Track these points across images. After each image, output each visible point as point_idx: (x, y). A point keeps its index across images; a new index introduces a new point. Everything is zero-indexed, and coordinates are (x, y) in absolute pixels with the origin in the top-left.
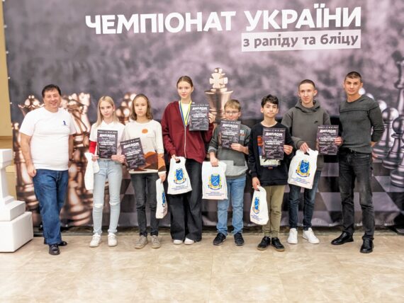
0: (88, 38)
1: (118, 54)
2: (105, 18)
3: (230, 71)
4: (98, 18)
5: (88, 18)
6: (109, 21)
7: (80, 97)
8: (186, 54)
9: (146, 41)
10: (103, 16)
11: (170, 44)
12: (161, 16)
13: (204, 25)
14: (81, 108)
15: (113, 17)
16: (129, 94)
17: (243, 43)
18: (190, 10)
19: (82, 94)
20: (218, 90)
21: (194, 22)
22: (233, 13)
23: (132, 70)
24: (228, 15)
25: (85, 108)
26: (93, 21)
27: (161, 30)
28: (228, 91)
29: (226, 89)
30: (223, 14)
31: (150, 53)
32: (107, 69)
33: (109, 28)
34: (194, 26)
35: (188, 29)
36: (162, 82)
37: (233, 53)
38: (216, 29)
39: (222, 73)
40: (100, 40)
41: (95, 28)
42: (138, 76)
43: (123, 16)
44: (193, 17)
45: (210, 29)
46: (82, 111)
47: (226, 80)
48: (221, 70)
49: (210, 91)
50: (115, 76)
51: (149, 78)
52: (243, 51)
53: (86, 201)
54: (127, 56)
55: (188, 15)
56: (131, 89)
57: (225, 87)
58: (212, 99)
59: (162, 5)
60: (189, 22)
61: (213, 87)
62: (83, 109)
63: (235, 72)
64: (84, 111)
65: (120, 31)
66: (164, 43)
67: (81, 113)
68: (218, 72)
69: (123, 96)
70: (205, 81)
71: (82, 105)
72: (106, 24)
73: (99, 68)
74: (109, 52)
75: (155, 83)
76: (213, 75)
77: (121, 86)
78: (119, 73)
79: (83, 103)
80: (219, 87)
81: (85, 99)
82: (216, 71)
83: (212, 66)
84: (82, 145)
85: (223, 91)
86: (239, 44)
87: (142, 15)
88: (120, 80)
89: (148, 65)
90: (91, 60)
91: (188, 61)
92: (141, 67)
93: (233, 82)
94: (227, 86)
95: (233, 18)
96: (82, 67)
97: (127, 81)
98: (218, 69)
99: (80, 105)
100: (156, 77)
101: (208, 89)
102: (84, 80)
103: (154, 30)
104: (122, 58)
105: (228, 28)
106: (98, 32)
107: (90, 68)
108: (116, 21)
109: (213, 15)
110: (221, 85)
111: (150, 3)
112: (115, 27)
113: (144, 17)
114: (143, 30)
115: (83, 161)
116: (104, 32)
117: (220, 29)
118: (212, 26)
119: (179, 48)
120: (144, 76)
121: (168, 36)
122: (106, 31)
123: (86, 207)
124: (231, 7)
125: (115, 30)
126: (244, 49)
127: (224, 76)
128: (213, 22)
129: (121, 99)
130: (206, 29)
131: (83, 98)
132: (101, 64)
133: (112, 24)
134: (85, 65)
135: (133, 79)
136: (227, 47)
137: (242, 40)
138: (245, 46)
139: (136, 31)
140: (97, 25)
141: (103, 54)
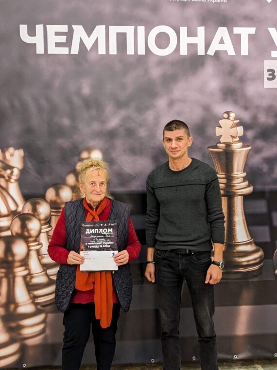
0: (23, 59)
1: (72, 87)
2: (52, 29)
3: (246, 116)
4: (39, 28)
5: (23, 29)
6: (57, 34)
7: (8, 155)
8: (179, 90)
9: (118, 67)
10: (48, 27)
11: (156, 73)
12: (141, 29)
13: (207, 47)
14: (9, 172)
15: (64, 28)
16: (89, 150)
17: (266, 75)
18: (186, 22)
19: (11, 150)
20: (228, 145)
21: (192, 40)
22: (252, 30)
23: (94, 112)
24: (245, 32)
25: (16, 172)
26: (32, 32)
27: (141, 51)
28: (243, 147)
29: (240, 144)
30: (236, 30)
31: (123, 87)
32: (54, 109)
33: (58, 45)
34: (192, 47)
35: (184, 51)
36: (143, 133)
37: (251, 90)
38: (226, 52)
39: (235, 119)
40: (43, 62)
41: (35, 45)
42: (103, 122)
43: (81, 27)
44: (192, 33)
45: (217, 53)
46: (10, 178)
47: (240, 130)
48: (232, 115)
49: (216, 147)
50: (66, 122)
51: (121, 126)
52: (266, 86)
53: (13, 325)
54: (86, 90)
55: (183, 30)
56: (92, 143)
57: (239, 141)
58: (220, 160)
59: (144, 13)
60: (185, 40)
61: (222, 140)
62: (12, 173)
63: (255, 118)
64: (14, 178)
65: (75, 50)
66: (146, 71)
67: (8, 181)
68: (228, 118)
69: (79, 154)
70: (209, 131)
71: (11, 168)
72: (52, 39)
73: (40, 109)
74: (57, 83)
75: (130, 133)
76: (221, 122)
77: (77, 138)
78: (73, 117)
79: (12, 164)
80: (230, 140)
81: (15, 158)
82: (226, 116)
83: (220, 109)
84: (8, 233)
85: (237, 146)
86: (260, 76)
87: (111, 28)
88: (74, 128)
89: (120, 105)
90: (27, 96)
91: (183, 101)
92: (109, 108)
93: (250, 134)
94: (243, 139)
95: (251, 37)
96: (13, 106)
97: (86, 129)
98: (228, 113)
99: (7, 167)
100: (132, 125)
101: (213, 144)
102: (15, 127)
103: (130, 51)
104: (79, 93)
105: (245, 51)
106: (40, 50)
107: (25, 108)
108: (70, 35)
109: (222, 32)
110: (233, 137)
111: (124, 10)
112: (68, 44)
113: (114, 30)
114: (113, 51)
115: (10, 259)
116: (49, 52)
117: (231, 52)
118: (221, 48)
119: (169, 80)
120: (113, 122)
121: (152, 61)
122: (52, 50)
123: (14, 334)
124: (249, 20)
125: (67, 49)
126: (268, 84)
127: (238, 125)
128: (222, 42)
129: (76, 158)
130: (211, 52)
131: (12, 155)
132: (44, 103)
133: (63, 39)
134: (17, 104)
135: (96, 126)
136: (242, 80)
137: (265, 71)
138: (269, 79)
139: (102, 51)
140: (37, 40)
141: (48, 86)
